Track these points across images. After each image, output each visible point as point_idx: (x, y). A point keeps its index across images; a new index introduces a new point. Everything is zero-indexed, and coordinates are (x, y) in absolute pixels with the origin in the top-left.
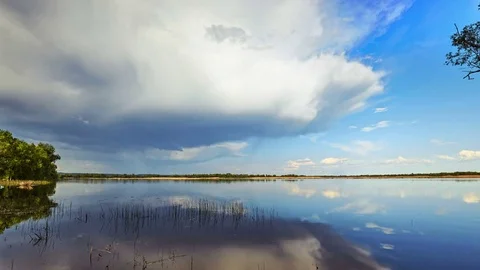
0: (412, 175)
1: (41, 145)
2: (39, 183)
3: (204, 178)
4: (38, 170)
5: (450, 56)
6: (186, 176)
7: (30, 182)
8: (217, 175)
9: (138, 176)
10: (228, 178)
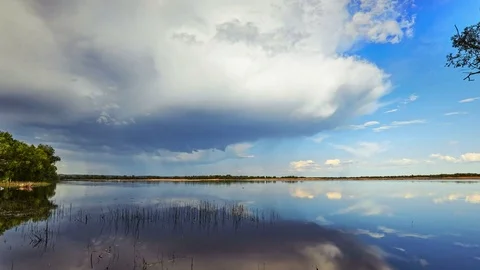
0: (412, 177)
1: (41, 147)
2: (38, 184)
3: (204, 180)
4: (38, 172)
5: (450, 58)
6: (186, 178)
7: (30, 184)
8: (217, 177)
9: (138, 178)
10: (228, 180)
